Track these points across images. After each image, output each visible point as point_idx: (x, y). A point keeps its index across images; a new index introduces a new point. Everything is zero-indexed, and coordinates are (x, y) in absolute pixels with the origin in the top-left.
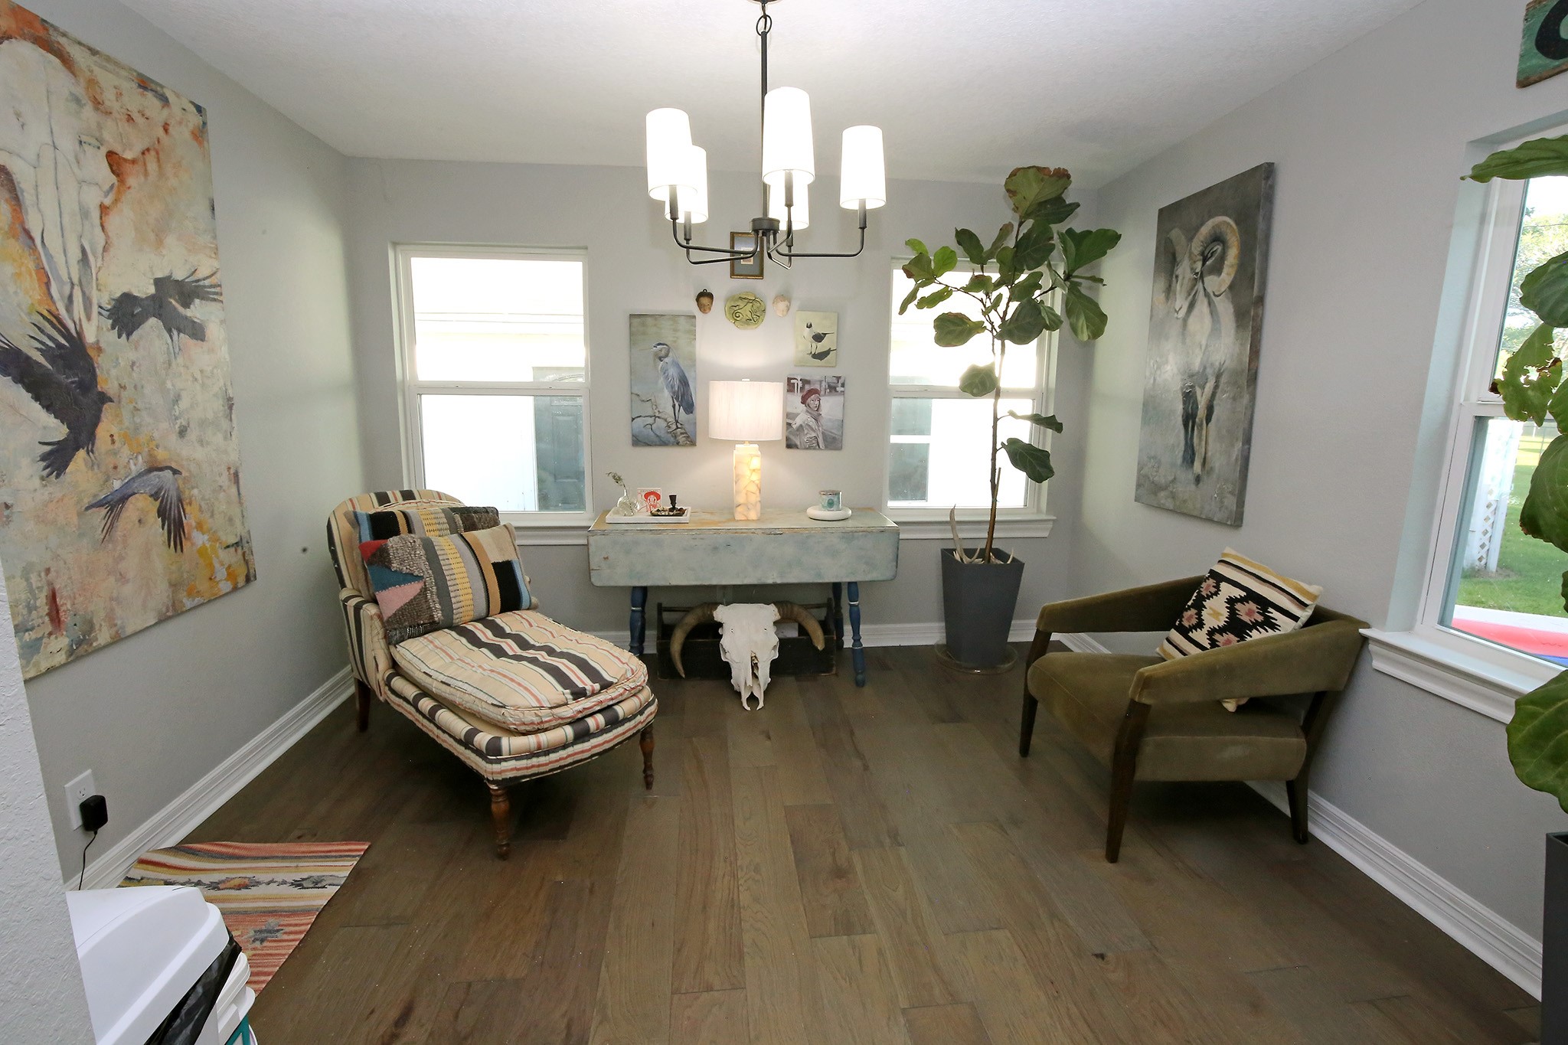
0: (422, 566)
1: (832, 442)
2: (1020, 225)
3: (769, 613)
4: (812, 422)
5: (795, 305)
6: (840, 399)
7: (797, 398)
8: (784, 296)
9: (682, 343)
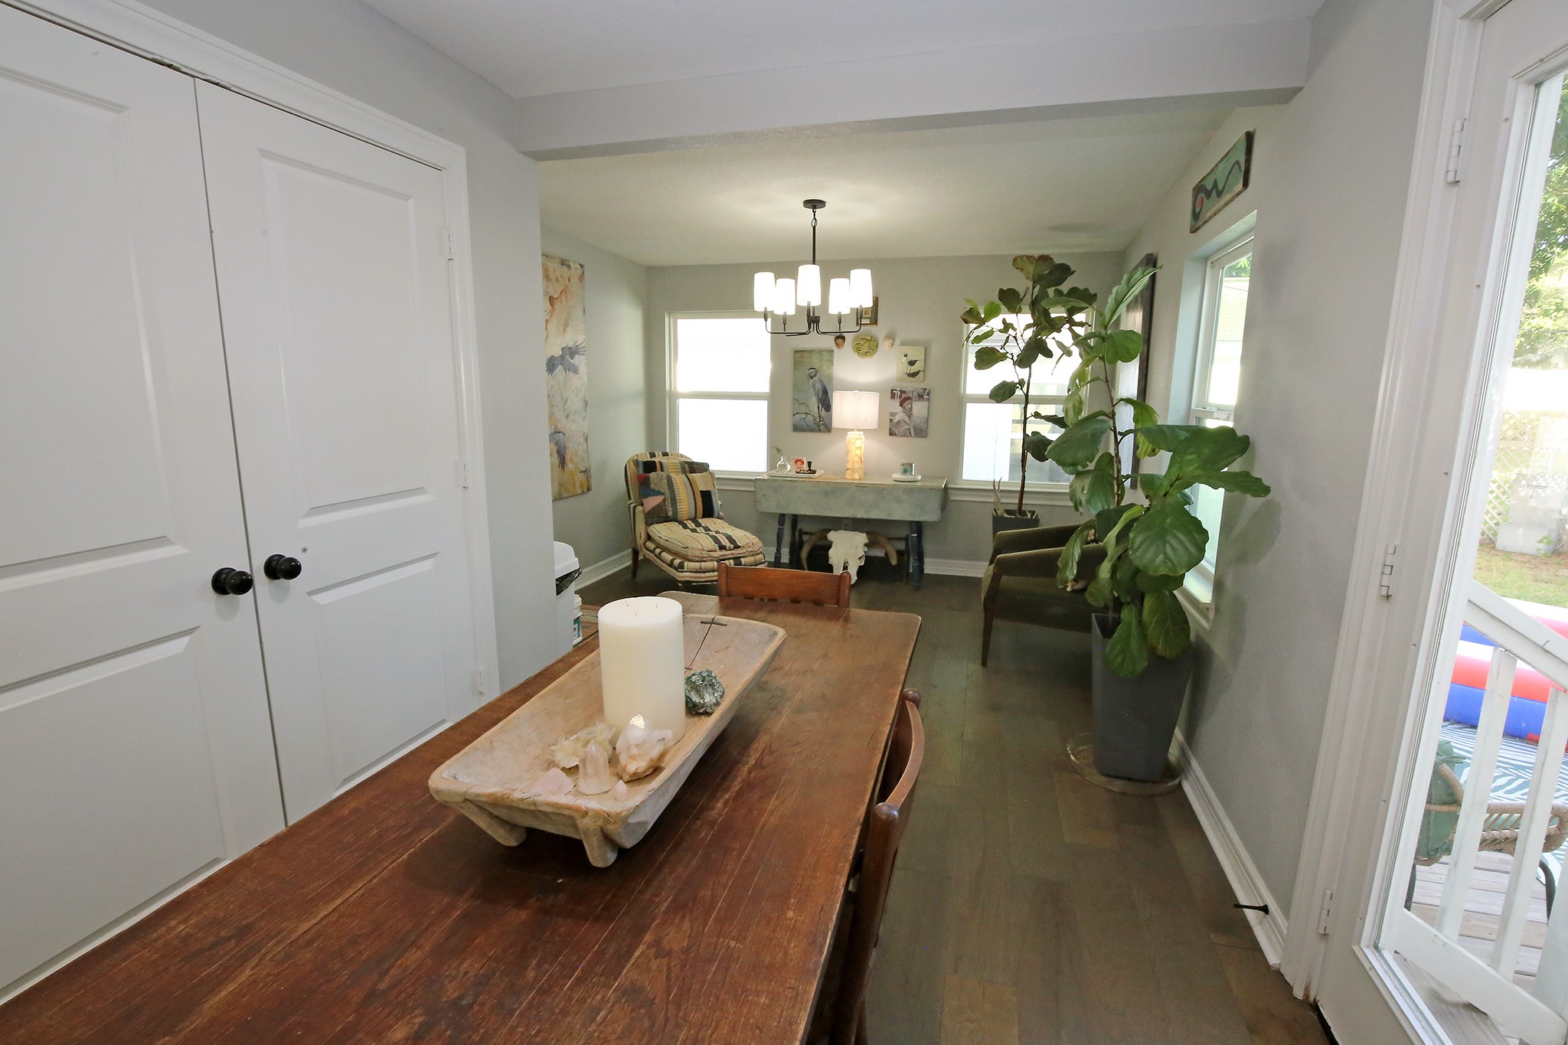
0: (664, 488)
1: (920, 432)
2: (1034, 288)
3: (861, 538)
4: (906, 418)
5: (898, 341)
6: (926, 403)
7: (897, 402)
8: (891, 337)
9: (825, 367)
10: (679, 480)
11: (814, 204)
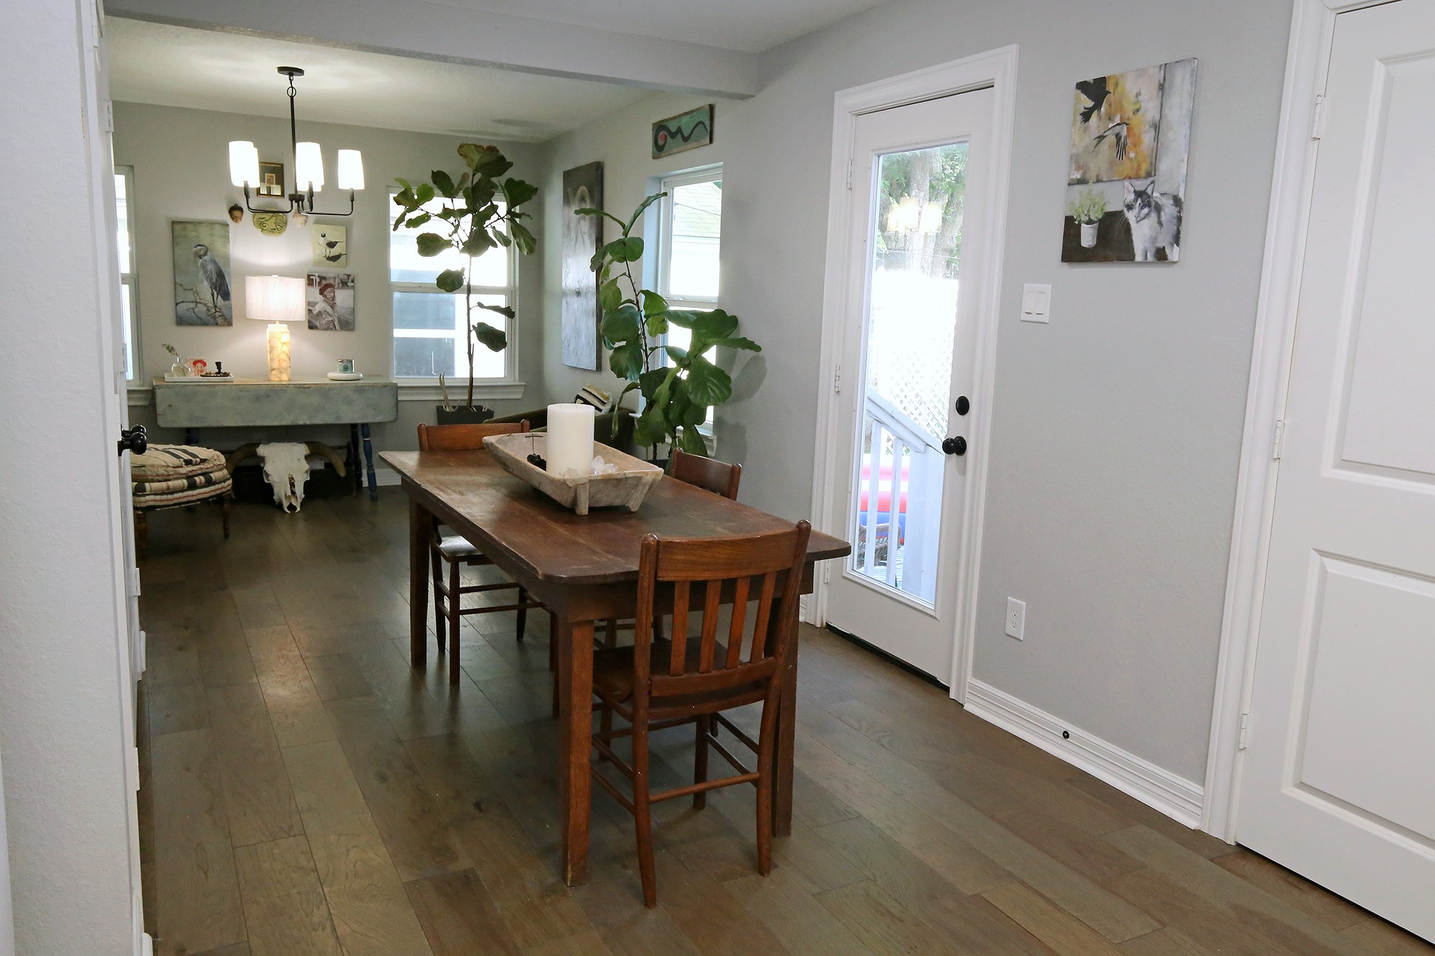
1: (347, 324)
2: (474, 175)
3: (301, 450)
4: (329, 309)
5: (311, 219)
6: (351, 292)
7: (316, 290)
9: (219, 245)
11: (291, 72)
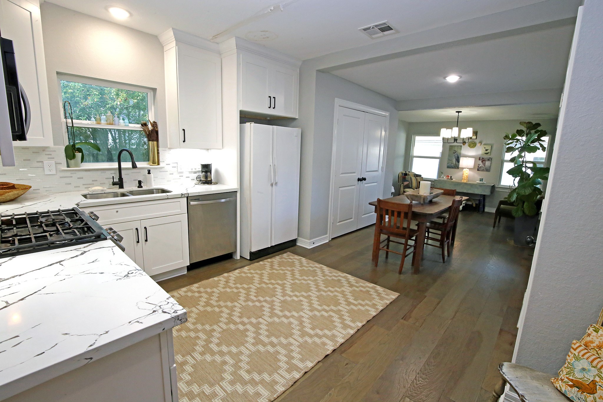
0: (409, 180)
2: (527, 130)
4: (483, 166)
5: (482, 144)
8: (481, 143)
9: (459, 151)
10: (413, 178)
11: (458, 112)
